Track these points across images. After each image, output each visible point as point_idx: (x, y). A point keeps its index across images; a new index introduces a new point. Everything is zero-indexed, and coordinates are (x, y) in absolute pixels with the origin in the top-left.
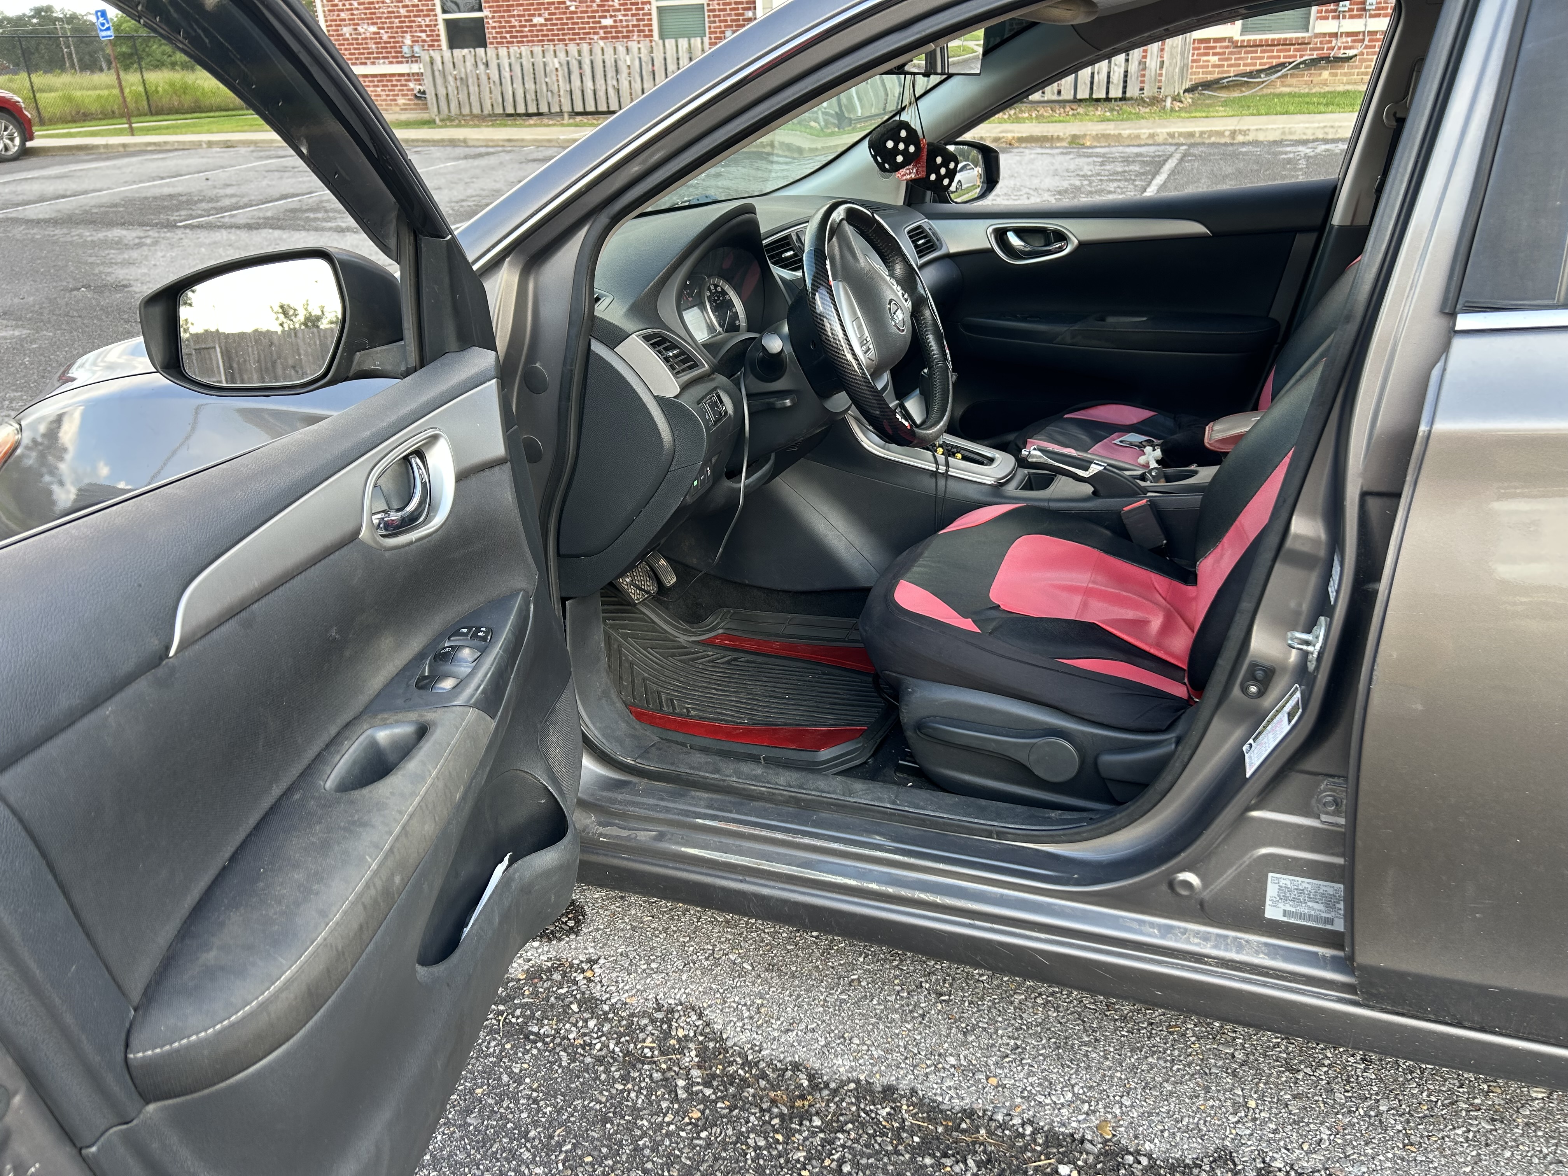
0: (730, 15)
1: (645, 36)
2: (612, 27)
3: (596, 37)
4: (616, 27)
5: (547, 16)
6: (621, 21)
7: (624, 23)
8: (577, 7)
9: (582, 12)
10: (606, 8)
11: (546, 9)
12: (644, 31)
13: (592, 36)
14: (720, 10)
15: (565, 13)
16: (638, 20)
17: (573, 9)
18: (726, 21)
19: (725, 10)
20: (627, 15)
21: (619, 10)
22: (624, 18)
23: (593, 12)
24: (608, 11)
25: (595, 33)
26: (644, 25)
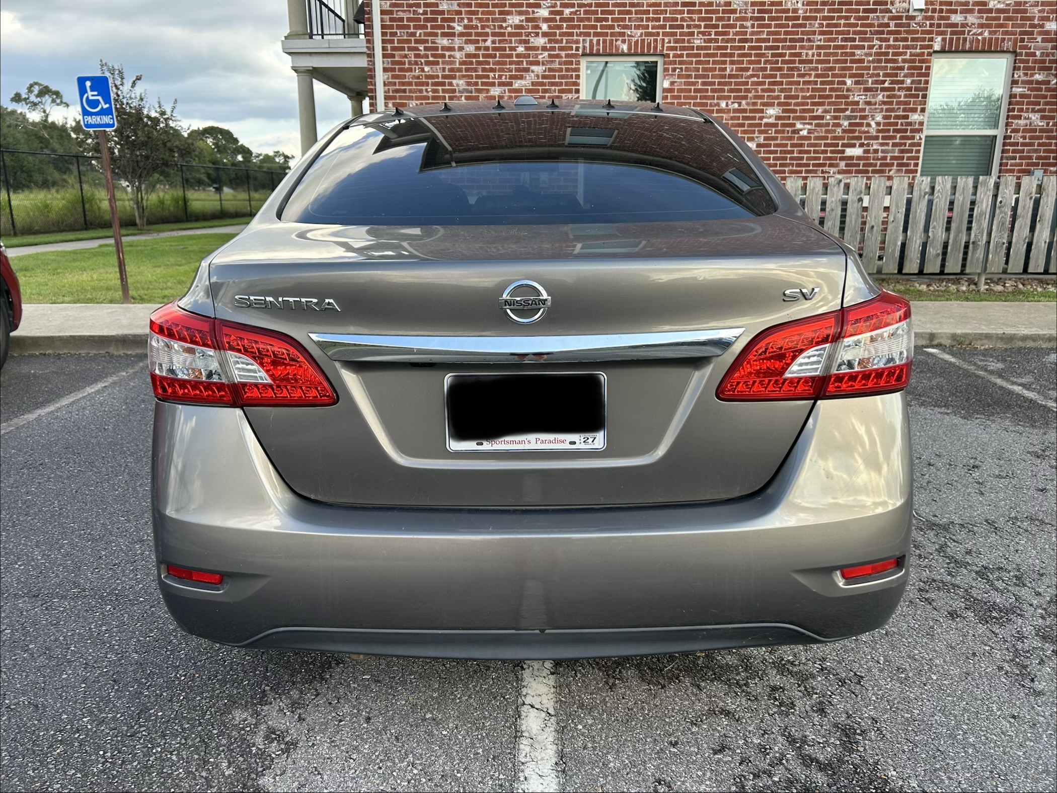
0: (1036, 151)
1: (908, 172)
2: (859, 158)
3: (832, 170)
4: (868, 158)
5: (762, 141)
6: (876, 151)
7: (880, 155)
8: (810, 132)
9: (816, 138)
10: (857, 134)
11: (760, 132)
12: (908, 165)
13: (826, 169)
14: (1023, 144)
15: (790, 138)
16: (902, 151)
17: (804, 133)
18: (1030, 158)
19: (1032, 144)
20: (887, 144)
21: (877, 138)
22: (880, 148)
23: (835, 138)
24: (859, 138)
25: (831, 165)
26: (909, 158)
